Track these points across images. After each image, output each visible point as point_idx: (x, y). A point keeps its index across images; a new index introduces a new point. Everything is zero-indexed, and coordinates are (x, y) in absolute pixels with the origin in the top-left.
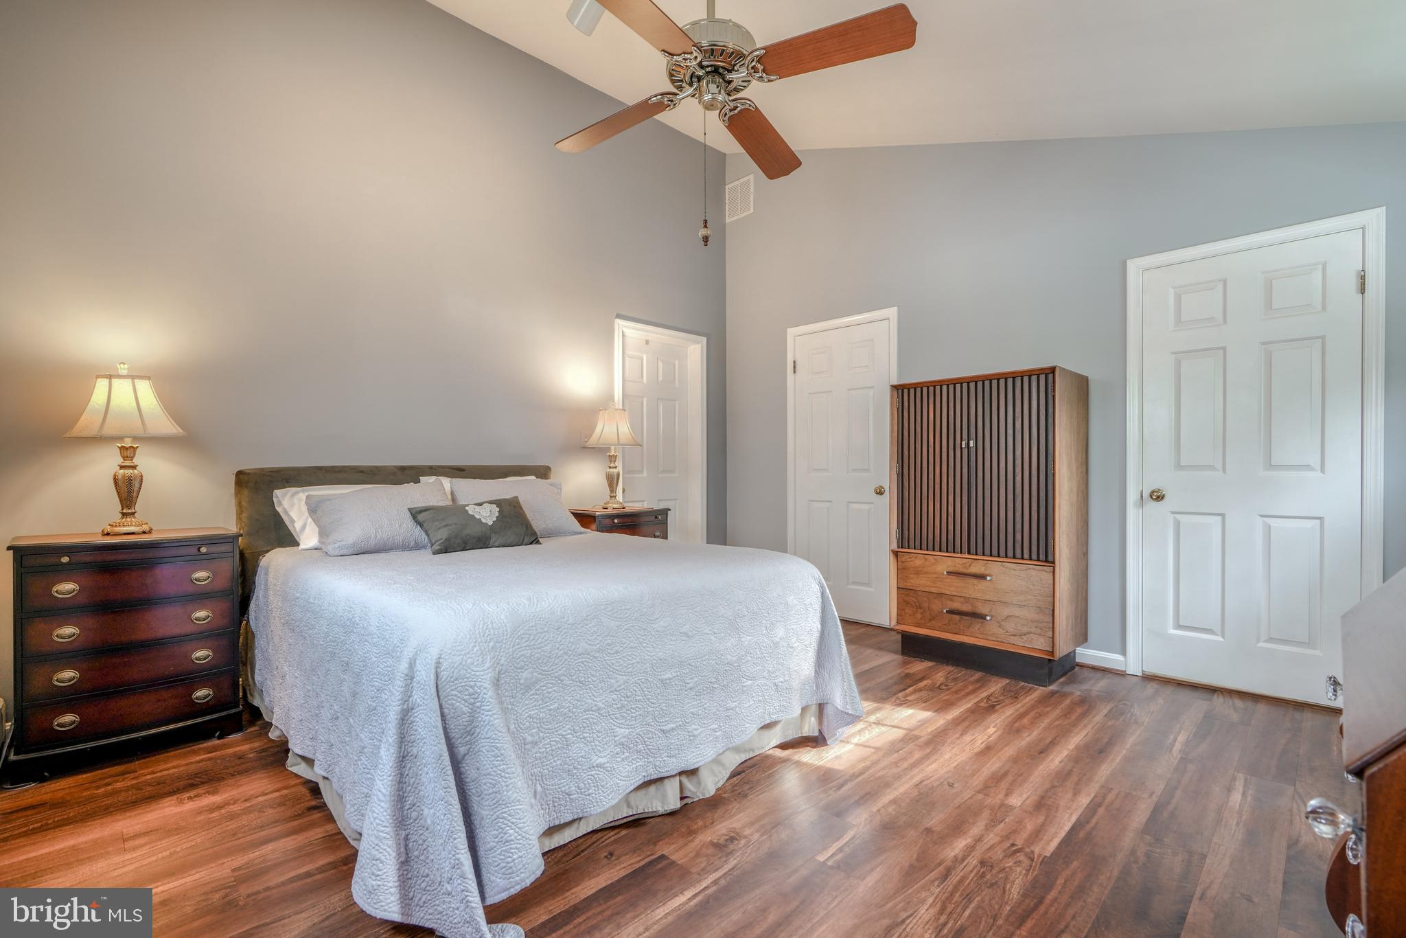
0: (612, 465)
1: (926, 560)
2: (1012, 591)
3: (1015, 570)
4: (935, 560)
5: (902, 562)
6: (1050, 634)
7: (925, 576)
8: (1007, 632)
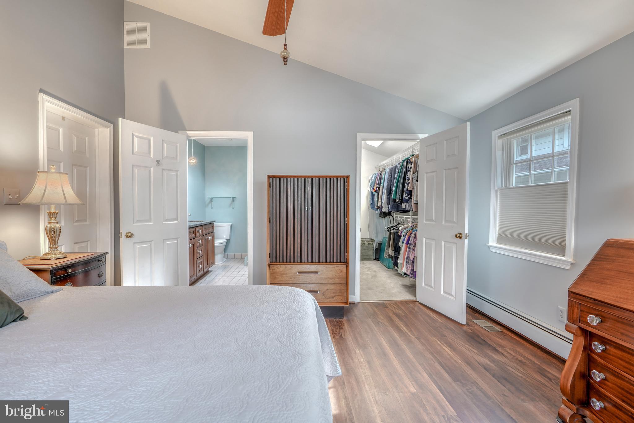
0: (53, 221)
1: (286, 267)
2: (329, 277)
3: (330, 268)
4: (291, 267)
5: (273, 270)
6: (345, 294)
7: (286, 275)
8: (326, 297)
